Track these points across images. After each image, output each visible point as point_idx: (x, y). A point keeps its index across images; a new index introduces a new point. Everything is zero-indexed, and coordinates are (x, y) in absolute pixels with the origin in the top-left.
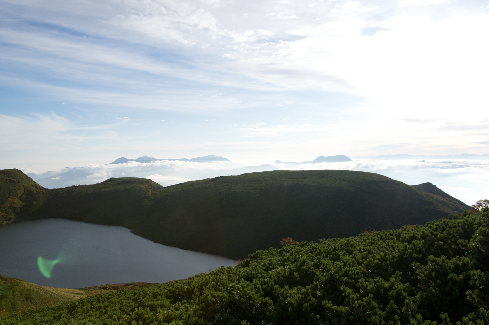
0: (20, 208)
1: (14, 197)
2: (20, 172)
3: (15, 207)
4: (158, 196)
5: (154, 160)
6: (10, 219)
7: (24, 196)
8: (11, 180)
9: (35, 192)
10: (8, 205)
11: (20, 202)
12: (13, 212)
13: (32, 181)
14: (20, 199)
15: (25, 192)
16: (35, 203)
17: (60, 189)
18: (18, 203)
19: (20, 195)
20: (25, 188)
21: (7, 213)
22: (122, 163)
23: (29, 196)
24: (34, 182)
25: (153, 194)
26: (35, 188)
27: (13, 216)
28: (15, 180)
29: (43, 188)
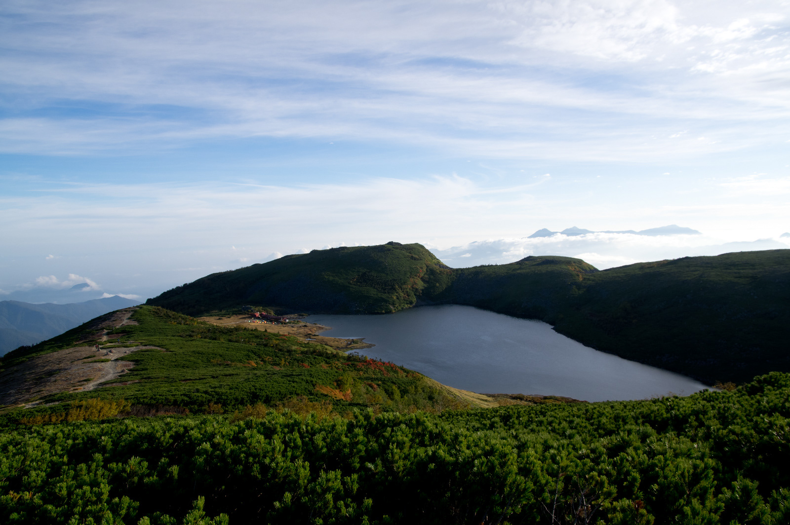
0: (422, 290)
1: (415, 277)
2: (422, 247)
3: (417, 289)
4: (591, 282)
5: (584, 232)
6: (411, 303)
7: (426, 276)
8: (412, 257)
9: (438, 271)
10: (409, 287)
11: (422, 283)
12: (415, 295)
13: (435, 258)
14: (422, 279)
15: (427, 271)
16: (438, 285)
17: (466, 268)
18: (420, 285)
19: (422, 275)
20: (427, 266)
21: (408, 296)
22: (544, 236)
23: (432, 277)
24: (437, 259)
25: (584, 279)
26: (438, 267)
27: (414, 300)
28: (417, 256)
29: (447, 267)
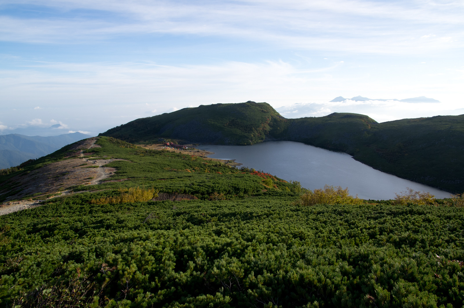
0: (269, 131)
1: (265, 123)
2: (268, 105)
3: (266, 131)
6: (262, 139)
7: (271, 123)
8: (263, 110)
9: (279, 120)
10: (261, 129)
12: (265, 134)
13: (276, 112)
14: (269, 125)
15: (272, 120)
16: (279, 128)
17: (296, 119)
18: (268, 128)
19: (269, 122)
20: (272, 117)
21: (261, 134)
22: (340, 101)
23: (275, 123)
24: (278, 113)
25: (372, 128)
26: (278, 117)
27: (264, 137)
28: (265, 110)
29: (284, 118)
